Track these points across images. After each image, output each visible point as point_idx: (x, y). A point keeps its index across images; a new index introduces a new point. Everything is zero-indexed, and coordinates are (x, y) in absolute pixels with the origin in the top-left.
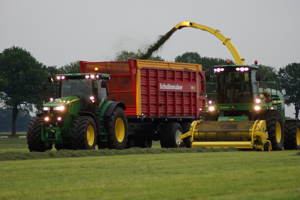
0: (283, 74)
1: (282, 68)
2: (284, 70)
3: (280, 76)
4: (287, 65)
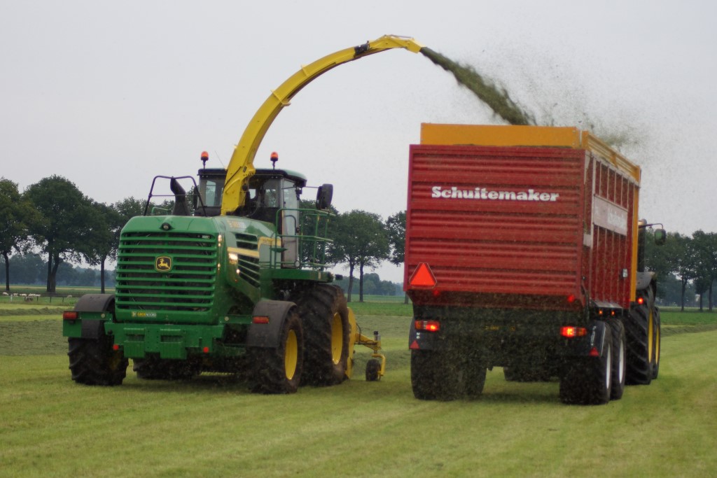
0: (392, 225)
1: (392, 217)
2: (393, 219)
3: (388, 226)
4: (398, 212)
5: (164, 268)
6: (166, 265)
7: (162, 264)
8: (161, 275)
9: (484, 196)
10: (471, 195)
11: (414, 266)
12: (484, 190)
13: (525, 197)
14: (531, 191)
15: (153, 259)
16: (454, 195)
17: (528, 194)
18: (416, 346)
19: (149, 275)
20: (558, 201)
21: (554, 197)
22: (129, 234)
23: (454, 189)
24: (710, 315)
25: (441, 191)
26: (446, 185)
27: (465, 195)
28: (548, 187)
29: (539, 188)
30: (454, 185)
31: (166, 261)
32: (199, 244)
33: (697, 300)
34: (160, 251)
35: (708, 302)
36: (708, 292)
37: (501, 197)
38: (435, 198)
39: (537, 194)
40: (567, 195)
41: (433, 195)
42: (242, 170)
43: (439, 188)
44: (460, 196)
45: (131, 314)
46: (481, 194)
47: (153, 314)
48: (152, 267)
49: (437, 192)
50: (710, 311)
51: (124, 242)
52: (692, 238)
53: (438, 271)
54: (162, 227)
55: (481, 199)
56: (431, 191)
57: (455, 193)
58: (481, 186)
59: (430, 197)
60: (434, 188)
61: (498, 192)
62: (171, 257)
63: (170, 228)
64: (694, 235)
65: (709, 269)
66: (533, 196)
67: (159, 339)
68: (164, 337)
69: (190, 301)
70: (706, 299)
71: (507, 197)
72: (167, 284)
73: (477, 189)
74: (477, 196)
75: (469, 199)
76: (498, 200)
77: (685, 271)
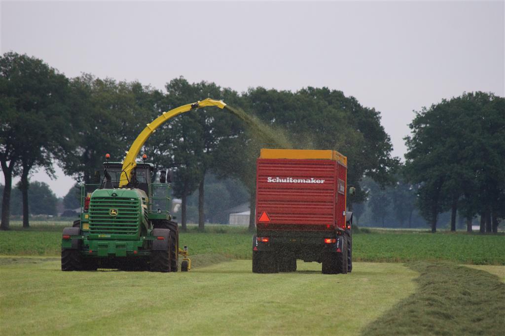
5: (114, 214)
6: (115, 213)
7: (113, 212)
8: (112, 217)
9: (291, 181)
10: (285, 181)
11: (260, 213)
12: (291, 178)
13: (309, 182)
14: (312, 179)
15: (108, 210)
16: (278, 181)
17: (311, 180)
18: (256, 249)
19: (106, 217)
20: (324, 183)
21: (322, 182)
22: (94, 198)
23: (278, 178)
24: (201, 238)
25: (272, 179)
26: (274, 177)
27: (283, 181)
28: (321, 177)
29: (316, 177)
30: (278, 176)
31: (115, 211)
32: (129, 203)
33: (176, 209)
34: (111, 206)
35: (197, 213)
36: (196, 193)
37: (299, 182)
38: (269, 182)
39: (315, 180)
40: (328, 180)
41: (268, 181)
42: (131, 164)
43: (271, 178)
44: (280, 181)
45: (98, 236)
46: (290, 180)
47: (109, 236)
48: (108, 214)
49: (270, 180)
50: (201, 229)
51: (92, 202)
52: (165, 92)
53: (272, 215)
54: (112, 195)
55: (290, 183)
56: (267, 179)
57: (278, 180)
58: (290, 177)
59: (267, 182)
60: (269, 178)
61: (297, 179)
62: (117, 209)
63: (116, 195)
64: (169, 87)
65: (198, 152)
66: (313, 181)
67: (115, 247)
68: (117, 246)
69: (126, 229)
70: (193, 208)
71: (302, 182)
72: (115, 222)
73: (288, 178)
74: (288, 181)
75: (284, 183)
76: (297, 183)
77: (153, 154)
